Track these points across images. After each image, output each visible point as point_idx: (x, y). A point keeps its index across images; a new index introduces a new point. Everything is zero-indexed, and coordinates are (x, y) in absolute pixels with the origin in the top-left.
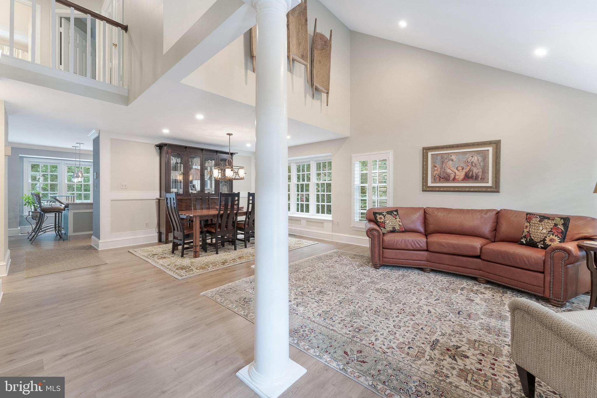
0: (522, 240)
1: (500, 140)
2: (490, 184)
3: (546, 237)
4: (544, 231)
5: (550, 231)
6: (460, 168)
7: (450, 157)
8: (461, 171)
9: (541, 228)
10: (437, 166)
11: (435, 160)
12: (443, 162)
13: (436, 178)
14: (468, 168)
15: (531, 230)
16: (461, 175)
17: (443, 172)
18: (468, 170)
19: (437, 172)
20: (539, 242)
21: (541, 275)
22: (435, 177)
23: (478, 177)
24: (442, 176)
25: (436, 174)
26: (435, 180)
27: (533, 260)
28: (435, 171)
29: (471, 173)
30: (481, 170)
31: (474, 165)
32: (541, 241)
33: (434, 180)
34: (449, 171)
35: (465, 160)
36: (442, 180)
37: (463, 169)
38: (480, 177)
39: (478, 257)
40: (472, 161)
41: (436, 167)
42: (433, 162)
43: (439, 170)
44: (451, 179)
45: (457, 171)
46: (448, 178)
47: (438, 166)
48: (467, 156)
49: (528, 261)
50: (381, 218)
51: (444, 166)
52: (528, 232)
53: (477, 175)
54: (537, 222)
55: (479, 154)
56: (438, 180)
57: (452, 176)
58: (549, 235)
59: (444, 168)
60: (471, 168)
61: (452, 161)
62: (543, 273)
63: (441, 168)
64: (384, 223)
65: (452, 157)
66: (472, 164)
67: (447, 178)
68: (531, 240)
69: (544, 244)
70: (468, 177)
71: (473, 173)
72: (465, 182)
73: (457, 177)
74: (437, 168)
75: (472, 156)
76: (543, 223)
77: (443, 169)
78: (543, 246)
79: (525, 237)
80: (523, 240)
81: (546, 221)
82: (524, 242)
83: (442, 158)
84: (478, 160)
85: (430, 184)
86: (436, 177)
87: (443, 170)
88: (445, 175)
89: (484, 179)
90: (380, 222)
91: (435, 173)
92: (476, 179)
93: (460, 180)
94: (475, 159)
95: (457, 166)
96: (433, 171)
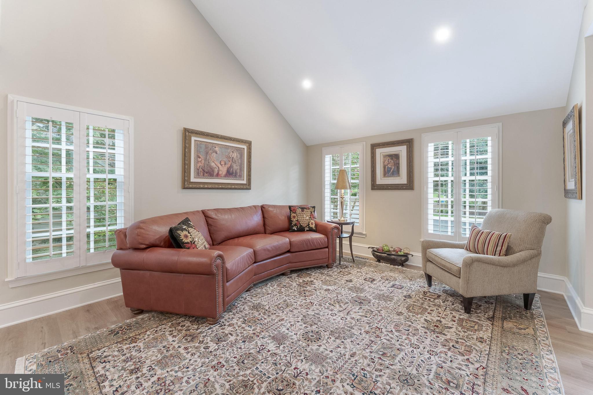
0: (293, 228)
1: (251, 141)
2: (245, 182)
3: (309, 222)
4: (307, 218)
5: (310, 217)
6: (223, 163)
7: (214, 148)
8: (223, 165)
9: (305, 216)
10: (201, 156)
11: (199, 148)
12: (207, 153)
13: (199, 172)
14: (230, 163)
15: (299, 219)
16: (223, 170)
17: (207, 165)
18: (229, 166)
19: (201, 164)
20: (306, 227)
21: (327, 249)
22: (198, 170)
23: (237, 174)
24: (206, 170)
25: (200, 166)
26: (198, 174)
28: (198, 162)
29: (232, 169)
30: (238, 167)
31: (234, 161)
32: (307, 225)
33: (198, 175)
34: (213, 164)
35: (227, 154)
36: (206, 174)
37: (225, 164)
38: (238, 174)
39: (289, 251)
40: (233, 156)
41: (200, 157)
42: (197, 151)
43: (203, 161)
44: (215, 174)
45: (220, 166)
46: (212, 173)
47: (202, 157)
48: (229, 151)
50: (186, 236)
51: (208, 158)
52: (297, 221)
53: (236, 172)
54: (300, 212)
55: (237, 151)
56: (202, 174)
57: (216, 171)
58: (310, 220)
59: (208, 160)
60: (231, 164)
61: (216, 153)
62: (327, 247)
63: (205, 160)
64: (194, 243)
65: (216, 149)
66: (233, 160)
67: (210, 173)
68: (301, 226)
69: (309, 227)
70: (230, 174)
71: (233, 169)
73: (220, 173)
74: (201, 159)
75: (233, 152)
76: (304, 212)
77: (207, 162)
78: (308, 229)
79: (295, 225)
80: (295, 228)
81: (305, 210)
82: (296, 229)
83: (206, 148)
84: (237, 157)
85: (193, 179)
86: (200, 170)
87: (207, 163)
88: (209, 168)
89: (241, 177)
90: (188, 243)
91: (199, 165)
92: (235, 176)
93: (223, 176)
94: (235, 155)
95: (220, 159)
96: (197, 162)
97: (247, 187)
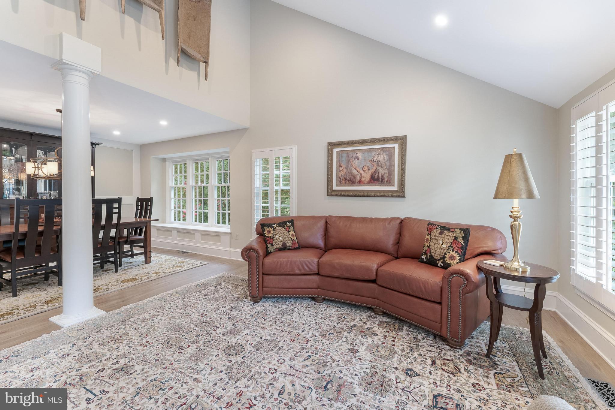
0: (422, 257)
1: (406, 136)
2: (395, 188)
3: (445, 254)
4: (444, 246)
5: (450, 246)
6: (366, 169)
7: (356, 154)
8: (367, 171)
9: (441, 242)
10: (342, 165)
11: (341, 158)
12: (348, 161)
13: (341, 180)
14: (375, 168)
15: (431, 244)
16: (367, 176)
17: (349, 173)
18: (374, 171)
19: (343, 173)
20: (439, 260)
21: (438, 307)
22: (340, 178)
23: (384, 179)
24: (348, 178)
25: (342, 175)
26: (340, 182)
27: (430, 286)
28: (340, 171)
29: (377, 175)
30: (386, 171)
31: (380, 165)
32: (441, 258)
33: (340, 184)
34: (355, 172)
35: (370, 158)
36: (347, 182)
37: (369, 169)
38: (386, 179)
39: (374, 281)
40: (378, 160)
41: (341, 167)
42: (339, 161)
43: (345, 170)
44: (357, 181)
45: (362, 172)
46: (354, 180)
47: (344, 165)
48: (373, 154)
49: (425, 289)
50: (269, 232)
51: (349, 166)
52: (429, 247)
53: (383, 176)
54: (437, 235)
55: (385, 152)
56: (344, 182)
57: (358, 178)
58: (448, 251)
59: (350, 168)
60: (377, 168)
61: (358, 159)
62: (440, 303)
63: (347, 168)
64: (272, 238)
66: (378, 163)
67: (352, 181)
68: (431, 256)
69: (444, 262)
70: (374, 179)
71: (379, 174)
72: (371, 184)
73: (363, 179)
74: (342, 168)
75: (378, 155)
76: (443, 236)
77: (349, 169)
78: (442, 265)
79: (425, 253)
80: (424, 257)
81: (446, 233)
82: (425, 260)
83: (348, 156)
84: (384, 159)
85: (335, 187)
86: (342, 179)
87: (349, 171)
88: (351, 176)
89: (390, 182)
90: (268, 237)
91: (340, 174)
92: (382, 181)
93: (366, 182)
94: (381, 158)
95: (363, 165)
96: (338, 171)
97: (400, 194)
